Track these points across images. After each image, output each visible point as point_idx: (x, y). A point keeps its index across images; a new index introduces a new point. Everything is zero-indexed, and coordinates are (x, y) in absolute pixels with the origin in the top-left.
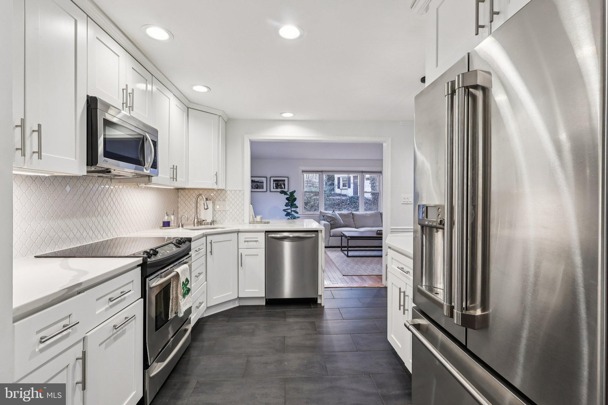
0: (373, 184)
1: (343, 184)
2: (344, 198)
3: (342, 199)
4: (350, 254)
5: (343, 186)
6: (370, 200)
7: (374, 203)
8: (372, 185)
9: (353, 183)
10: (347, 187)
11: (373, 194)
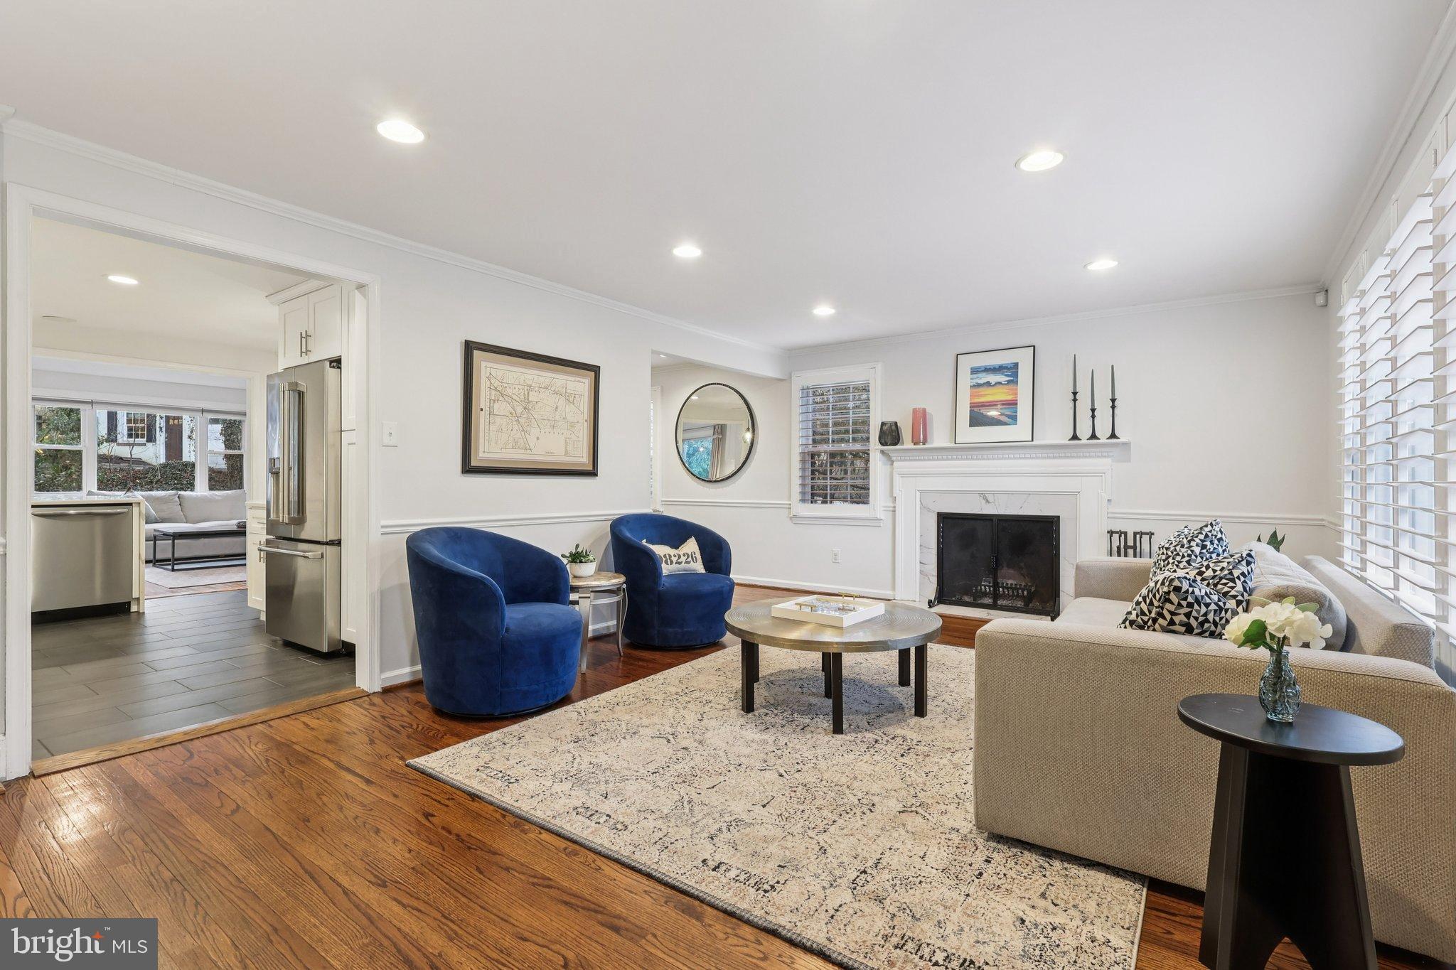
0: (230, 435)
1: (130, 429)
2: (141, 468)
3: (133, 470)
4: (176, 567)
5: (130, 436)
6: (221, 472)
7: (232, 477)
8: (228, 438)
9: (164, 429)
10: (145, 439)
11: (227, 457)
